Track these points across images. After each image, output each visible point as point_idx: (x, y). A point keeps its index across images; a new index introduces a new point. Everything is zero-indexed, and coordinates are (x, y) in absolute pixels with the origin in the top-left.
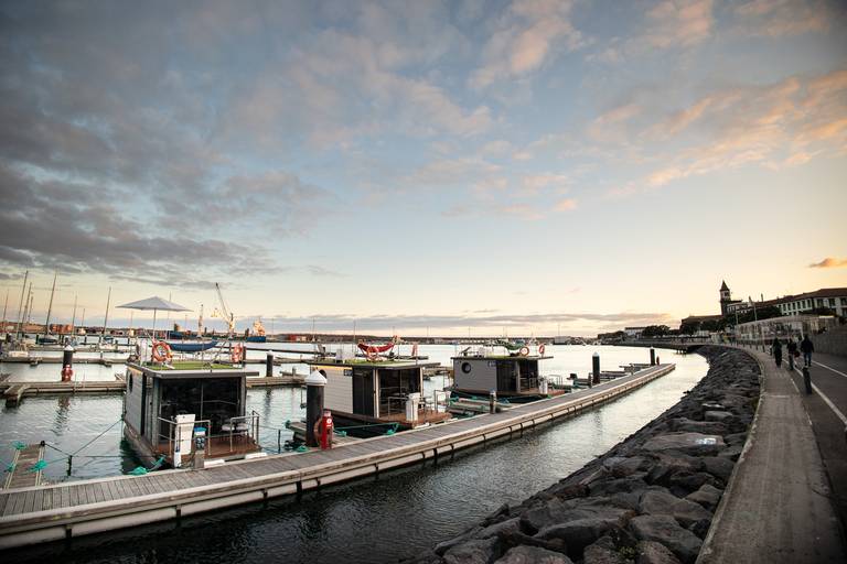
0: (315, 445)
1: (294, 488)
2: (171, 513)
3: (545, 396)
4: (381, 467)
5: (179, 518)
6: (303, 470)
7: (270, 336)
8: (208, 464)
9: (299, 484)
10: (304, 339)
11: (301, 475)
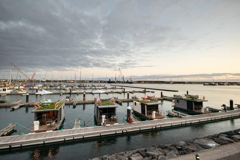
0: (129, 122)
1: (121, 132)
2: (99, 135)
3: (202, 113)
4: (141, 129)
5: (100, 136)
6: (123, 128)
7: (134, 82)
8: (107, 125)
9: (123, 131)
10: (143, 82)
11: (123, 129)
